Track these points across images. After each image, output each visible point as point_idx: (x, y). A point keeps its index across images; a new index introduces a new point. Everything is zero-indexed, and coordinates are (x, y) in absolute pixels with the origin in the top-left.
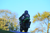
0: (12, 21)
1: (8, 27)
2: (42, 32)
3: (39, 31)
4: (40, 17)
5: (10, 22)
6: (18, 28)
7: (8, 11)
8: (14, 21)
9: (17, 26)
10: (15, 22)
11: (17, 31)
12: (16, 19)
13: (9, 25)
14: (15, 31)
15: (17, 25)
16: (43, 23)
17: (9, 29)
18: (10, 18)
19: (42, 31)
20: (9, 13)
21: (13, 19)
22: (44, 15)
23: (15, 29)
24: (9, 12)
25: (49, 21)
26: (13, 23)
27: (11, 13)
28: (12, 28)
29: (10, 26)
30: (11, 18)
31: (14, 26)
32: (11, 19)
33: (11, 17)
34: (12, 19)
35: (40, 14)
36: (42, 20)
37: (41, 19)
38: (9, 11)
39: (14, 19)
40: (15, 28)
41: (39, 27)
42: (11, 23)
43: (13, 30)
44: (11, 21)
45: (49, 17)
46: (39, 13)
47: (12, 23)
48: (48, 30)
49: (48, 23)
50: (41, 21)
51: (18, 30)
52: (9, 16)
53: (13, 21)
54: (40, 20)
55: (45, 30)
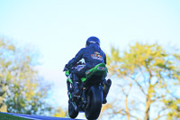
0: (18, 78)
1: (5, 100)
2: (126, 117)
3: (115, 113)
4: (119, 65)
5: (12, 80)
6: (38, 103)
7: (5, 42)
8: (26, 78)
9: (37, 94)
10: (29, 79)
11: (38, 113)
12: (33, 71)
13: (9, 91)
14: (29, 113)
15: (35, 92)
16: (131, 85)
17: (8, 107)
18: (10, 67)
19: (127, 114)
20: (9, 49)
21: (22, 69)
22: (135, 56)
23: (30, 107)
24: (9, 44)
25: (151, 76)
26: (22, 84)
27: (13, 49)
28: (19, 105)
29: (10, 94)
30: (15, 67)
31: (24, 94)
32: (14, 70)
33: (16, 62)
34: (19, 72)
35: (118, 52)
36: (126, 74)
37: (122, 70)
38: (8, 41)
39: (25, 69)
40: (31, 101)
41: (115, 100)
42: (15, 86)
43: (22, 111)
44: (15, 79)
45: (151, 64)
46: (116, 48)
47: (17, 84)
48: (149, 109)
49: (147, 84)
50: (122, 78)
51: (39, 109)
52: (7, 60)
53: (21, 76)
54: (118, 72)
55: (137, 110)
